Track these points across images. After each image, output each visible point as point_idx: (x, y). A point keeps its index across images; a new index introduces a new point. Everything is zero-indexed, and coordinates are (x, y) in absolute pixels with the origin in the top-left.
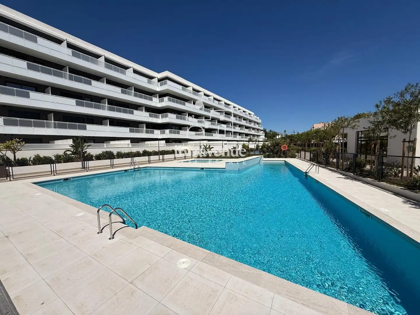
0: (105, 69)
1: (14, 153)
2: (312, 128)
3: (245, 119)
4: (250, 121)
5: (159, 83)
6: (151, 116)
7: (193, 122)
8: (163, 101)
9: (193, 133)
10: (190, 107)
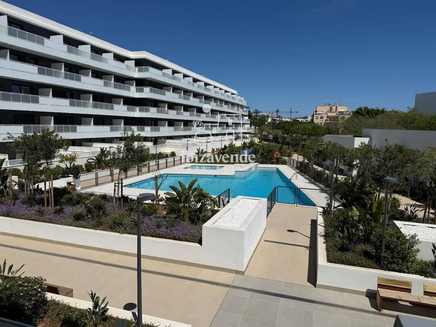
0: (91, 60)
2: (315, 112)
3: (227, 103)
4: (233, 104)
5: (137, 68)
6: (129, 110)
7: (172, 115)
8: (142, 91)
9: (172, 128)
10: (170, 96)
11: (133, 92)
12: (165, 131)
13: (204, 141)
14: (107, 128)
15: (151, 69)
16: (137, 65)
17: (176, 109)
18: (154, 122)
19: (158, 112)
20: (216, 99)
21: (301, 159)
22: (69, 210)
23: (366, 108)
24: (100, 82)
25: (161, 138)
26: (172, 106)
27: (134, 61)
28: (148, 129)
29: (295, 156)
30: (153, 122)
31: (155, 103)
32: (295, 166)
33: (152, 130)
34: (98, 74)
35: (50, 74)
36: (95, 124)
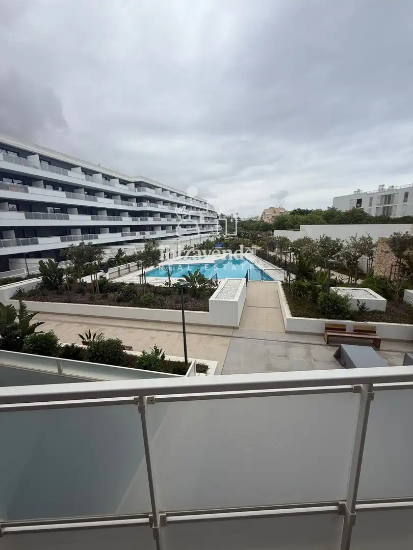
5: (136, 189)
6: (133, 220)
7: (164, 221)
8: (141, 205)
9: (164, 231)
10: (161, 208)
11: (134, 207)
12: (160, 233)
13: (188, 239)
14: (119, 234)
15: (147, 189)
16: (136, 186)
17: (166, 217)
18: (152, 228)
19: (154, 220)
20: (193, 208)
21: (259, 248)
22: (111, 295)
23: (299, 210)
24: (111, 201)
25: (157, 239)
26: (163, 215)
27: (134, 184)
28: (147, 233)
29: (254, 247)
30: (150, 228)
31: (151, 214)
32: (255, 254)
33: (151, 234)
34: (109, 195)
35: (75, 198)
36: (111, 232)
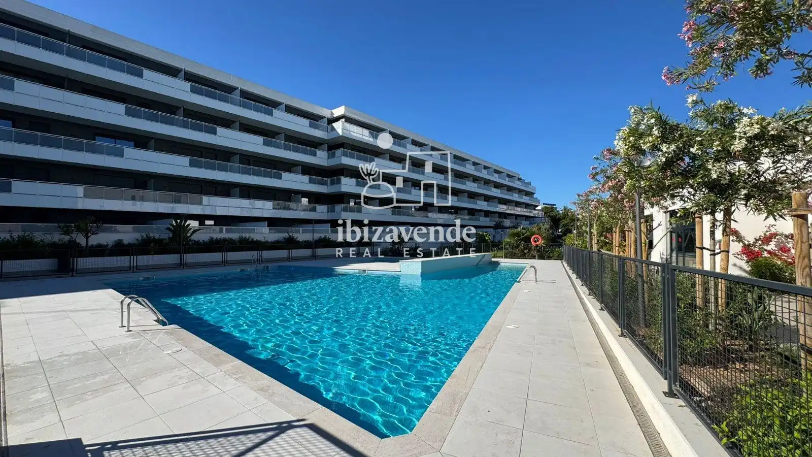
1: (87, 238)
3: (498, 186)
4: (512, 189)
5: (330, 127)
6: (312, 182)
8: (334, 155)
11: (323, 159)
